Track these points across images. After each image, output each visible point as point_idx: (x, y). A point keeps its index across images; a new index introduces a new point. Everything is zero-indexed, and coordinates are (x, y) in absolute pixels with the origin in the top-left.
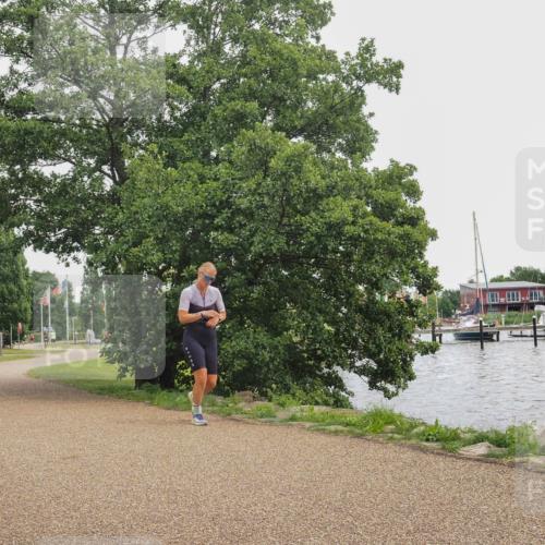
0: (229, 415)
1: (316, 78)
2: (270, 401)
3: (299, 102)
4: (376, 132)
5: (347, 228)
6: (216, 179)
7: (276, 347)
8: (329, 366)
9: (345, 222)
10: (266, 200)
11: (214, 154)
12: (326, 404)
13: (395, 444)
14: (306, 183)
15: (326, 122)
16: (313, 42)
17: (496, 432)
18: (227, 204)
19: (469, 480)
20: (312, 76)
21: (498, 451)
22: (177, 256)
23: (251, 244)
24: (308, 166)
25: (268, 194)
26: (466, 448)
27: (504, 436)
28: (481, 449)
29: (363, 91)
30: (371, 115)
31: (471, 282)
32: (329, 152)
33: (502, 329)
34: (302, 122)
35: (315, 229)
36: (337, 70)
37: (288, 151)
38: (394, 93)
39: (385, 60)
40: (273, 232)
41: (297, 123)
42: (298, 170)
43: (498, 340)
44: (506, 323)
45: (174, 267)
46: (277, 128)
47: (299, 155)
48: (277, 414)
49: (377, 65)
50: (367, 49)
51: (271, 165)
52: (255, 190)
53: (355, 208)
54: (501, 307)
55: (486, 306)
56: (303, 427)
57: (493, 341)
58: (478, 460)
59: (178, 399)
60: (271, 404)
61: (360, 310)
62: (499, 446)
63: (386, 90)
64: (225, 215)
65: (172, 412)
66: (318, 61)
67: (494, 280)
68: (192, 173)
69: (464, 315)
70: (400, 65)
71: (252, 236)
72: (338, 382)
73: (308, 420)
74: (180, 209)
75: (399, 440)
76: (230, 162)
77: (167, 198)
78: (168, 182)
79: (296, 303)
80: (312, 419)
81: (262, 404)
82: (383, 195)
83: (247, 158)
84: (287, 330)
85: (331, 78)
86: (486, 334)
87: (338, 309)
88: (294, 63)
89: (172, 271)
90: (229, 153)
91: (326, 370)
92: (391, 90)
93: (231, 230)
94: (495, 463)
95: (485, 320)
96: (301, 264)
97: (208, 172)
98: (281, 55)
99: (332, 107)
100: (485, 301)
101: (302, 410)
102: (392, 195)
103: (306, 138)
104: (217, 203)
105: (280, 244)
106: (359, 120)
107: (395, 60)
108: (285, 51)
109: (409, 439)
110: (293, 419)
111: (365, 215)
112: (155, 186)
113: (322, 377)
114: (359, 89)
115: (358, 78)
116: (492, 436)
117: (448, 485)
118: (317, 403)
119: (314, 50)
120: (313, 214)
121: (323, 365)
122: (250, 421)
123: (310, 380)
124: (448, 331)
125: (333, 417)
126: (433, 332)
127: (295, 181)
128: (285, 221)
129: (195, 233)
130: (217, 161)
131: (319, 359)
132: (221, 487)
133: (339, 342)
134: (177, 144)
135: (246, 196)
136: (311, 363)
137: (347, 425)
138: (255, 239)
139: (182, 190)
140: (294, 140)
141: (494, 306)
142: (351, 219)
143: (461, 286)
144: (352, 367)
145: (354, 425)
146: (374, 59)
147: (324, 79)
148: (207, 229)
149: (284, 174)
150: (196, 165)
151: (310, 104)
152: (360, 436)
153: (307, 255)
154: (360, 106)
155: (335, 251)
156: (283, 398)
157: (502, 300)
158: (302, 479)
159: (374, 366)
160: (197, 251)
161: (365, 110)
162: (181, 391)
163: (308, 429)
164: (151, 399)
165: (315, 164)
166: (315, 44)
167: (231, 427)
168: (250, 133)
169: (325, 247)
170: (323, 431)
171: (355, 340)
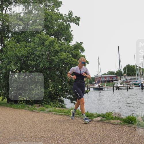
0: (33, 110)
1: (57, 21)
2: (44, 106)
3: (53, 27)
4: (73, 35)
5: (65, 60)
6: (30, 47)
7: (46, 92)
8: (60, 97)
9: (65, 59)
10: (44, 53)
11: (30, 40)
12: (59, 107)
13: (77, 118)
14: (55, 48)
15: (60, 32)
16: (56, 11)
17: (103, 114)
18: (33, 54)
19: (96, 127)
20: (56, 20)
21: (103, 119)
22: (19, 68)
23: (40, 65)
24: (55, 44)
25: (44, 51)
26: (95, 119)
27: (105, 115)
28: (99, 119)
29: (69, 25)
30: (72, 31)
31: (97, 75)
32: (61, 40)
33: (105, 87)
34: (54, 32)
35: (57, 60)
36: (63, 19)
37: (50, 40)
38: (78, 25)
39: (75, 17)
40: (45, 61)
41: (52, 32)
42: (53, 45)
43: (104, 90)
44: (106, 86)
45: (18, 70)
46: (47, 34)
47: (53, 41)
48: (46, 110)
49: (73, 18)
50: (71, 13)
51: (45, 43)
52: (41, 50)
53: (67, 55)
54: (105, 81)
55: (101, 81)
56: (52, 113)
57: (103, 90)
58: (98, 121)
59: (19, 106)
60: (44, 107)
61: (68, 82)
62: (104, 118)
63: (76, 24)
64: (32, 57)
65: (17, 110)
66: (58, 16)
67: (103, 74)
68: (23, 45)
69: (96, 83)
70: (79, 18)
71: (40, 62)
72: (62, 101)
73: (54, 112)
74: (20, 55)
75: (78, 116)
76: (34, 42)
77: (17, 52)
78: (17, 48)
79: (51, 80)
80: (55, 111)
81: (42, 107)
82: (74, 52)
83: (39, 42)
84: (49, 87)
85: (61, 21)
86: (101, 88)
87: (62, 82)
88: (51, 16)
89: (18, 71)
90: (34, 40)
91: (59, 98)
92: (77, 25)
93: (34, 61)
94: (102, 122)
95: (101, 85)
96: (53, 70)
97: (28, 45)
98: (48, 14)
99: (61, 29)
100: (101, 80)
101: (52, 109)
102: (77, 52)
103: (54, 36)
104: (30, 53)
105: (48, 65)
106: (69, 32)
107: (78, 17)
108: (49, 13)
109: (81, 116)
110: (50, 111)
111: (70, 57)
112: (13, 49)
113: (58, 100)
114: (69, 24)
115: (68, 21)
116: (102, 115)
117: (90, 128)
118: (57, 107)
119: (57, 13)
120: (56, 57)
121: (58, 97)
122: (38, 112)
123: (55, 101)
124: (91, 88)
125: (61, 110)
126: (88, 88)
127: (52, 48)
128: (49, 58)
129: (24, 61)
130: (30, 42)
131: (57, 95)
132: (30, 130)
133: (63, 91)
134: (19, 37)
135: (38, 52)
136: (55, 96)
137: (64, 113)
138: (41, 63)
139: (20, 50)
140: (51, 37)
141: (103, 81)
142: (66, 58)
143: (95, 76)
144: (66, 97)
145: (66, 113)
146: (72, 16)
147: (59, 21)
148: (27, 60)
149: (49, 46)
150: (25, 43)
151: (56, 28)
152: (67, 116)
153: (54, 67)
154: (69, 28)
155: (62, 67)
156: (47, 106)
157: (105, 80)
158: (52, 127)
159: (72, 97)
160: (25, 66)
161: (70, 30)
162: (20, 104)
163: (54, 114)
164: (11, 106)
165: (57, 43)
166: (57, 12)
167: (33, 114)
168: (40, 35)
169: (59, 65)
170: (58, 114)
171: (67, 90)
